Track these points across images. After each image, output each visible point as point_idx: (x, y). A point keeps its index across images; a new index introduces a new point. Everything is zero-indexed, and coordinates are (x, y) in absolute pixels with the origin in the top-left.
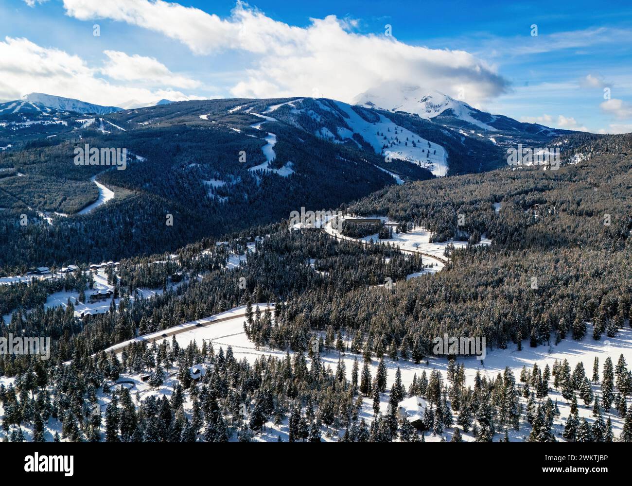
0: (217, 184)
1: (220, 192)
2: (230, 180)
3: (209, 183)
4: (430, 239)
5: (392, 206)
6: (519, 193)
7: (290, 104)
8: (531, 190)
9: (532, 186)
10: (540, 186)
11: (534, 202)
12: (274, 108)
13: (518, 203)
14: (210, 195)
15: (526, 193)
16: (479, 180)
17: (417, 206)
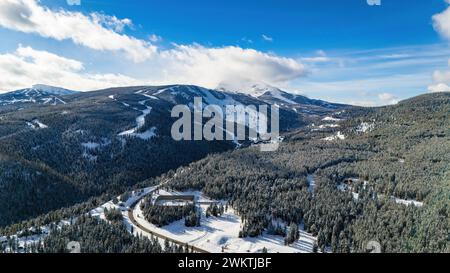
0: (91, 145)
1: (92, 152)
2: (103, 142)
3: (85, 145)
4: (240, 233)
5: (209, 180)
6: (330, 165)
7: (171, 88)
8: (340, 161)
9: (340, 157)
10: (347, 156)
11: (347, 175)
12: (161, 91)
13: (331, 177)
14: (85, 155)
15: (336, 163)
16: (291, 148)
17: (233, 180)
